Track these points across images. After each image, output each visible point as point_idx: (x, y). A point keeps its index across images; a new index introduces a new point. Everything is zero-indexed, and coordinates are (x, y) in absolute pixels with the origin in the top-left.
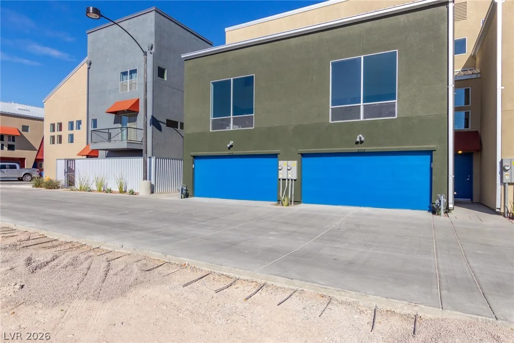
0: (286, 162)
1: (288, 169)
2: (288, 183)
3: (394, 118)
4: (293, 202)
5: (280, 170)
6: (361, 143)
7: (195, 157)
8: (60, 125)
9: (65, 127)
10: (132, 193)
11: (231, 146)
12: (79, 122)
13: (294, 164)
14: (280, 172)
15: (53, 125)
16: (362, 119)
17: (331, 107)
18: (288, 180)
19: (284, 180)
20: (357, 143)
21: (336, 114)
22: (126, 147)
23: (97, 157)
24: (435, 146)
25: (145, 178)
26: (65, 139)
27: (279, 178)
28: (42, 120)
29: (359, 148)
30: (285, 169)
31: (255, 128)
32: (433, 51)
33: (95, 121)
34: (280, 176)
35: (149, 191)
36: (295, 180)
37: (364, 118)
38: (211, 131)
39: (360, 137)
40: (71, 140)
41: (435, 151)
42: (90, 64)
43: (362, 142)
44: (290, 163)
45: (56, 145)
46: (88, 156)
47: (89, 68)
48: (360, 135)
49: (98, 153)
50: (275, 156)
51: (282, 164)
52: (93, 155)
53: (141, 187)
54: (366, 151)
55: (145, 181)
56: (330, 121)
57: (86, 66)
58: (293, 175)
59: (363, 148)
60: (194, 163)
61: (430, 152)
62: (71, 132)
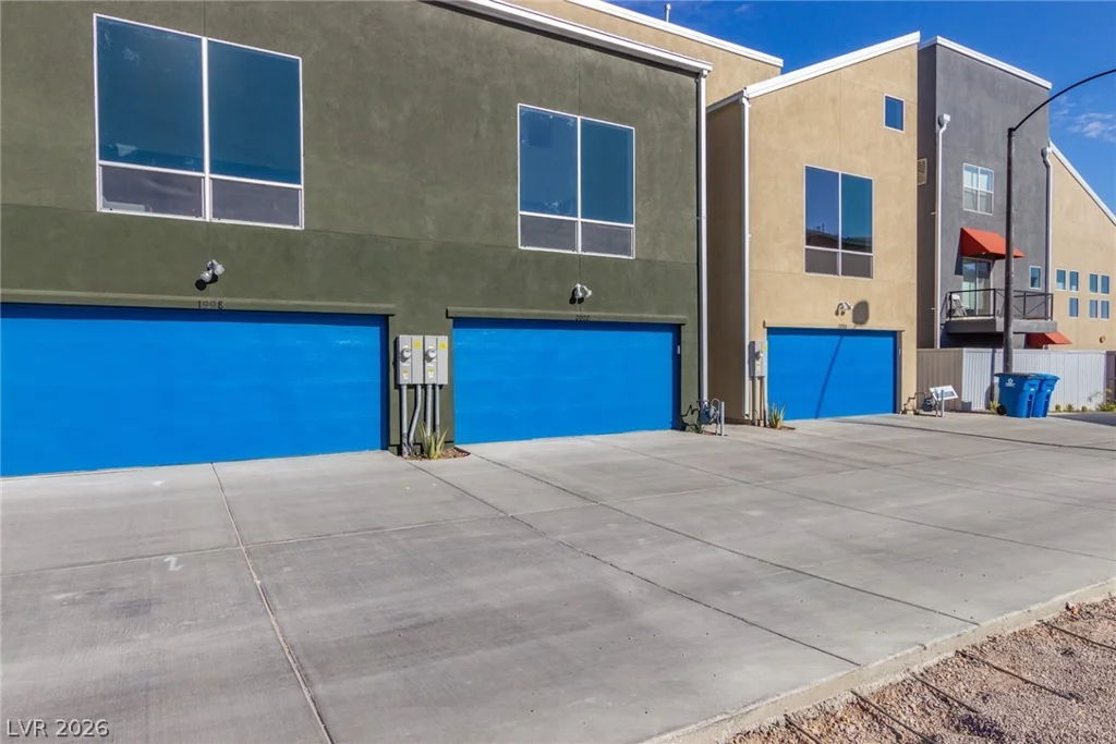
0: (420, 338)
1: (429, 358)
2: (425, 396)
3: (631, 258)
5: (406, 360)
6: (579, 303)
11: (214, 279)
13: (439, 345)
14: (402, 365)
16: (580, 251)
17: (520, 212)
18: (425, 387)
19: (412, 387)
24: (685, 317)
29: (578, 313)
30: (416, 358)
31: (306, 229)
36: (444, 387)
37: (583, 249)
38: (100, 209)
41: (684, 325)
43: (580, 300)
44: (431, 341)
51: (410, 343)
54: (590, 320)
56: (520, 246)
61: (674, 327)
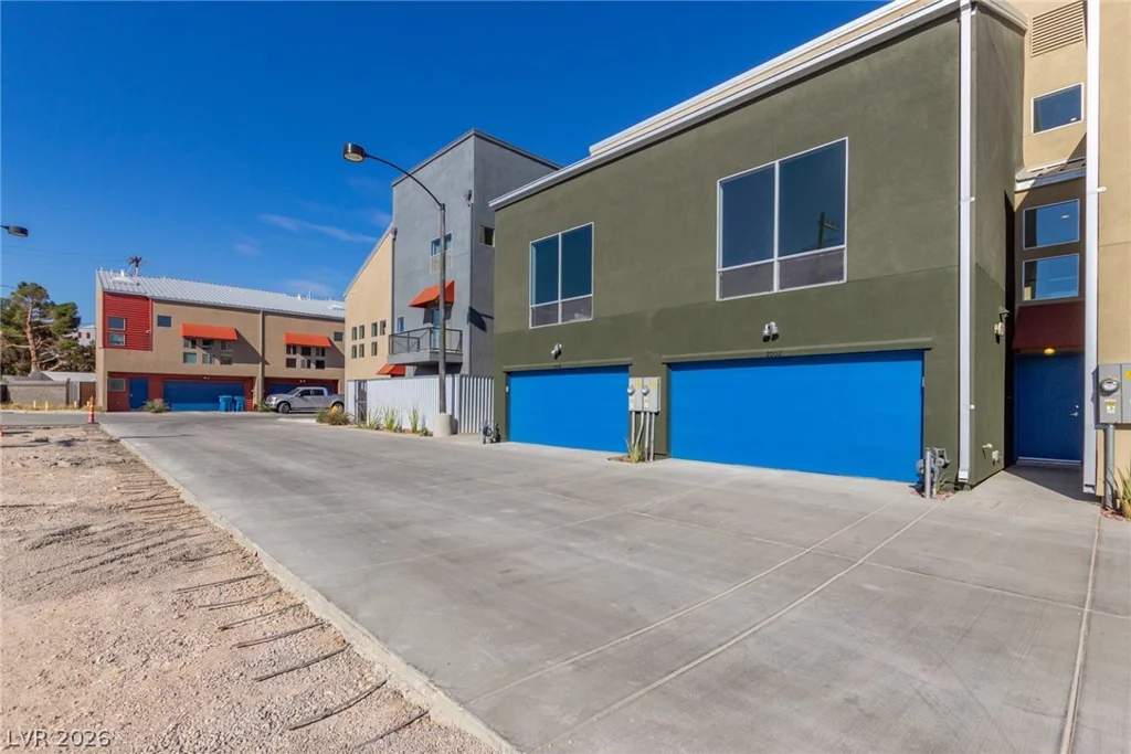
0: (640, 379)
1: (644, 394)
2: (645, 419)
3: (841, 282)
4: (652, 456)
5: (631, 394)
6: (773, 339)
7: (510, 374)
8: (363, 327)
9: (368, 331)
10: (426, 434)
11: (559, 353)
12: (384, 324)
13: (653, 383)
14: (630, 398)
15: (375, 325)
16: (776, 289)
17: (719, 269)
18: (645, 413)
19: (638, 413)
20: (766, 339)
21: (729, 284)
22: (428, 360)
23: (403, 375)
24: (930, 339)
25: (443, 409)
26: (368, 350)
27: (630, 409)
28: (342, 321)
29: (770, 350)
30: (638, 394)
31: (593, 319)
32: (926, 127)
33: (401, 320)
34: (632, 407)
35: (448, 430)
36: (657, 414)
37: (781, 287)
38: (531, 327)
39: (772, 327)
40: (375, 352)
41: (929, 349)
42: (395, 233)
43: (775, 337)
44: (647, 380)
45: (358, 358)
46: (393, 376)
47: (394, 239)
48: (773, 324)
49: (404, 371)
50: (624, 368)
51: (635, 383)
52: (396, 372)
53: (436, 423)
54: (783, 355)
55: (442, 414)
56: (718, 298)
57: (391, 236)
58: (652, 403)
59: (777, 350)
60: (508, 384)
61: (917, 354)
62: (374, 339)
